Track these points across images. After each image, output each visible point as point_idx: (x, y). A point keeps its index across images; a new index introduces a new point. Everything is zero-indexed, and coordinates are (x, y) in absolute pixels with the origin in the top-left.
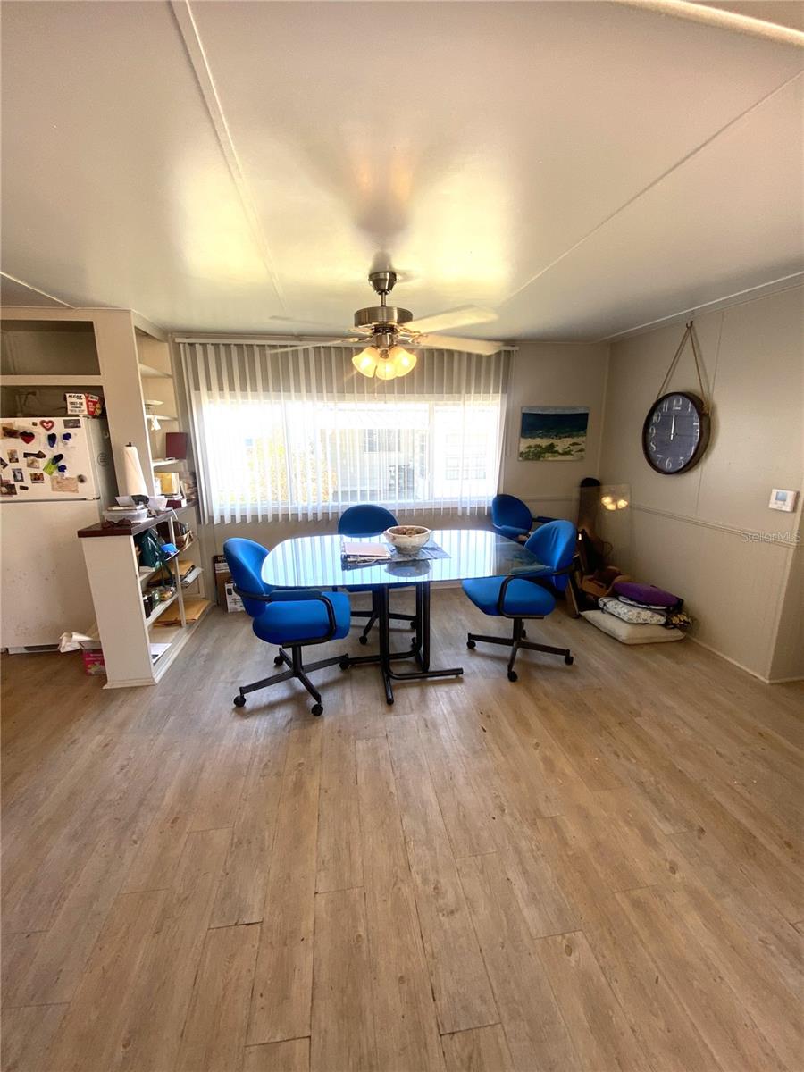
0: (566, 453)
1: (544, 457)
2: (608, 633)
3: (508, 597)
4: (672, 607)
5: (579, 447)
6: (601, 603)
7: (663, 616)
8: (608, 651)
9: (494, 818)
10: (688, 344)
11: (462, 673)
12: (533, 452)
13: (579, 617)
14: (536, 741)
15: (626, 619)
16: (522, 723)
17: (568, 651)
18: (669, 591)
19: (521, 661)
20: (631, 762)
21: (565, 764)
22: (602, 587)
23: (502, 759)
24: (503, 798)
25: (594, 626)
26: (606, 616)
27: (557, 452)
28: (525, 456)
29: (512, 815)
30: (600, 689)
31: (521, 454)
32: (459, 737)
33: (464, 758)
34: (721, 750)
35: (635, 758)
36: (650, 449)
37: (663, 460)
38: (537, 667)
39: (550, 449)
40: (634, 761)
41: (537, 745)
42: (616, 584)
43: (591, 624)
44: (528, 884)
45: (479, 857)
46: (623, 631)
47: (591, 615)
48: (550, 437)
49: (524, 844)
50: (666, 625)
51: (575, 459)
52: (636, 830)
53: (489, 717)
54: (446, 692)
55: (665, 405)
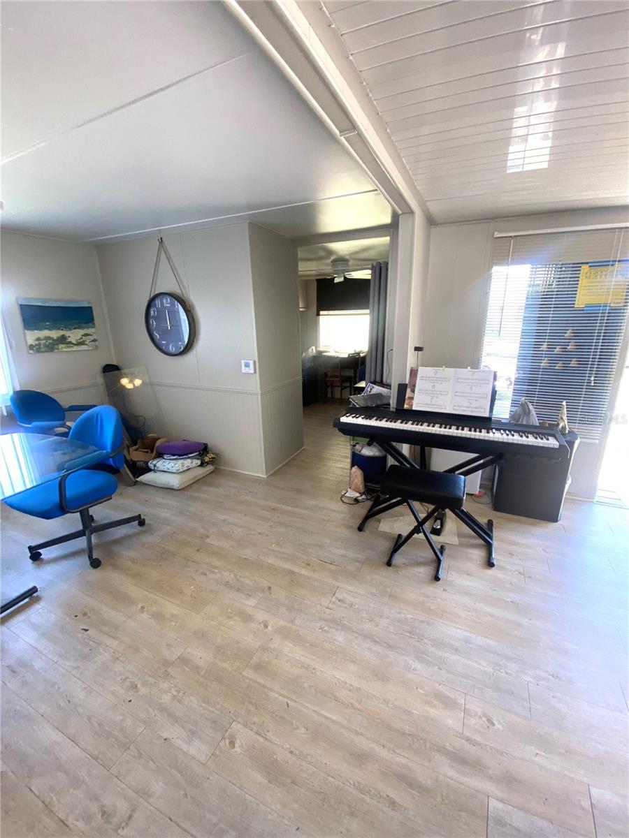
0: (79, 344)
1: (58, 349)
2: (165, 486)
3: (69, 493)
4: (202, 451)
5: (92, 338)
6: (151, 466)
7: (198, 459)
8: (170, 501)
9: (130, 701)
10: (163, 256)
11: (37, 591)
12: (45, 345)
13: (136, 483)
14: (140, 606)
15: (174, 471)
16: (121, 599)
17: (140, 516)
18: (197, 441)
19: (98, 545)
20: (215, 573)
21: (172, 608)
22: (147, 452)
23: (116, 643)
24: (131, 677)
25: (151, 485)
26: (158, 474)
27: (70, 343)
28: (36, 348)
29: (145, 684)
30: (174, 532)
31: (31, 347)
32: (61, 656)
33: (74, 672)
34: (260, 531)
35: (216, 568)
36: (154, 337)
37: (167, 345)
38: (117, 542)
39: (63, 340)
40: (216, 571)
41: (142, 608)
42: (158, 446)
43: (148, 485)
44: (182, 727)
45: (132, 747)
46: (175, 481)
47: (146, 478)
48: (59, 329)
49: (166, 698)
50: (202, 465)
51: (91, 348)
52: (237, 618)
53: (85, 614)
54: (24, 621)
55: (158, 302)
